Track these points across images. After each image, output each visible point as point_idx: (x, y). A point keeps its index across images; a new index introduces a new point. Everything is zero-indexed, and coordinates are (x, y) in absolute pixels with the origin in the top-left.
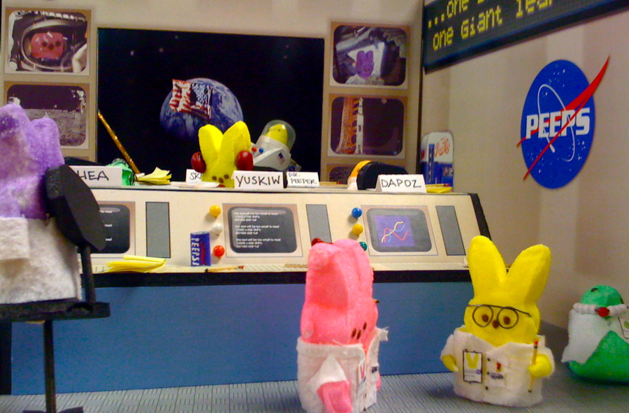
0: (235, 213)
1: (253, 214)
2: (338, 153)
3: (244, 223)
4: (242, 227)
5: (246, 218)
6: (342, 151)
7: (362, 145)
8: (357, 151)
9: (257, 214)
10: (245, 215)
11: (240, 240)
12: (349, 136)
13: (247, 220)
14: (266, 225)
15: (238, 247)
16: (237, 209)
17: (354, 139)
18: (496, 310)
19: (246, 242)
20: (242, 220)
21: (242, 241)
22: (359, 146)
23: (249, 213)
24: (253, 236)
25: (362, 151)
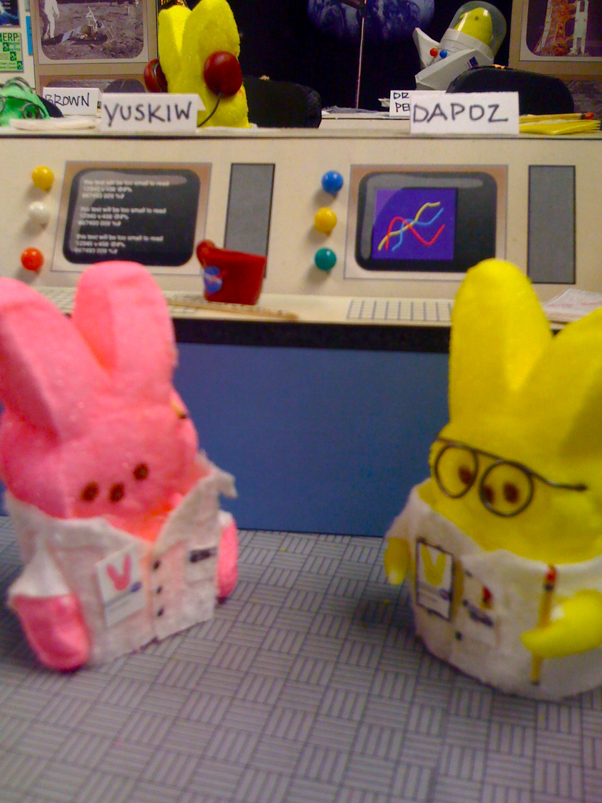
0: (86, 182)
1: (119, 183)
2: (539, 54)
3: (100, 203)
4: (94, 209)
5: (103, 193)
6: (547, 51)
7: (584, 38)
8: (573, 50)
9: (126, 184)
10: (105, 186)
11: (84, 237)
12: (561, 22)
13: (107, 196)
14: (139, 207)
15: (77, 250)
16: (92, 174)
17: (569, 28)
18: (485, 463)
19: (94, 241)
20: (98, 196)
21: (87, 240)
22: (579, 39)
23: (112, 182)
24: (112, 230)
25: (583, 50)
